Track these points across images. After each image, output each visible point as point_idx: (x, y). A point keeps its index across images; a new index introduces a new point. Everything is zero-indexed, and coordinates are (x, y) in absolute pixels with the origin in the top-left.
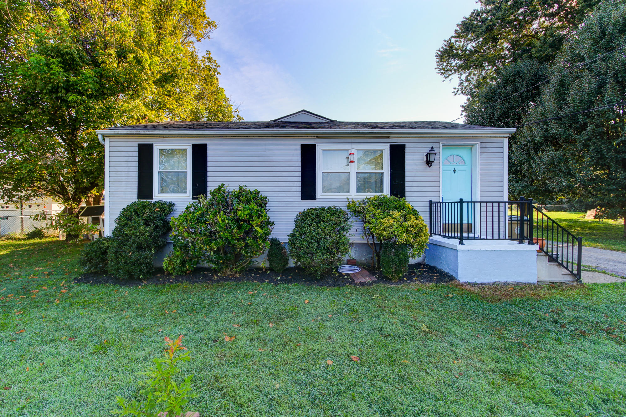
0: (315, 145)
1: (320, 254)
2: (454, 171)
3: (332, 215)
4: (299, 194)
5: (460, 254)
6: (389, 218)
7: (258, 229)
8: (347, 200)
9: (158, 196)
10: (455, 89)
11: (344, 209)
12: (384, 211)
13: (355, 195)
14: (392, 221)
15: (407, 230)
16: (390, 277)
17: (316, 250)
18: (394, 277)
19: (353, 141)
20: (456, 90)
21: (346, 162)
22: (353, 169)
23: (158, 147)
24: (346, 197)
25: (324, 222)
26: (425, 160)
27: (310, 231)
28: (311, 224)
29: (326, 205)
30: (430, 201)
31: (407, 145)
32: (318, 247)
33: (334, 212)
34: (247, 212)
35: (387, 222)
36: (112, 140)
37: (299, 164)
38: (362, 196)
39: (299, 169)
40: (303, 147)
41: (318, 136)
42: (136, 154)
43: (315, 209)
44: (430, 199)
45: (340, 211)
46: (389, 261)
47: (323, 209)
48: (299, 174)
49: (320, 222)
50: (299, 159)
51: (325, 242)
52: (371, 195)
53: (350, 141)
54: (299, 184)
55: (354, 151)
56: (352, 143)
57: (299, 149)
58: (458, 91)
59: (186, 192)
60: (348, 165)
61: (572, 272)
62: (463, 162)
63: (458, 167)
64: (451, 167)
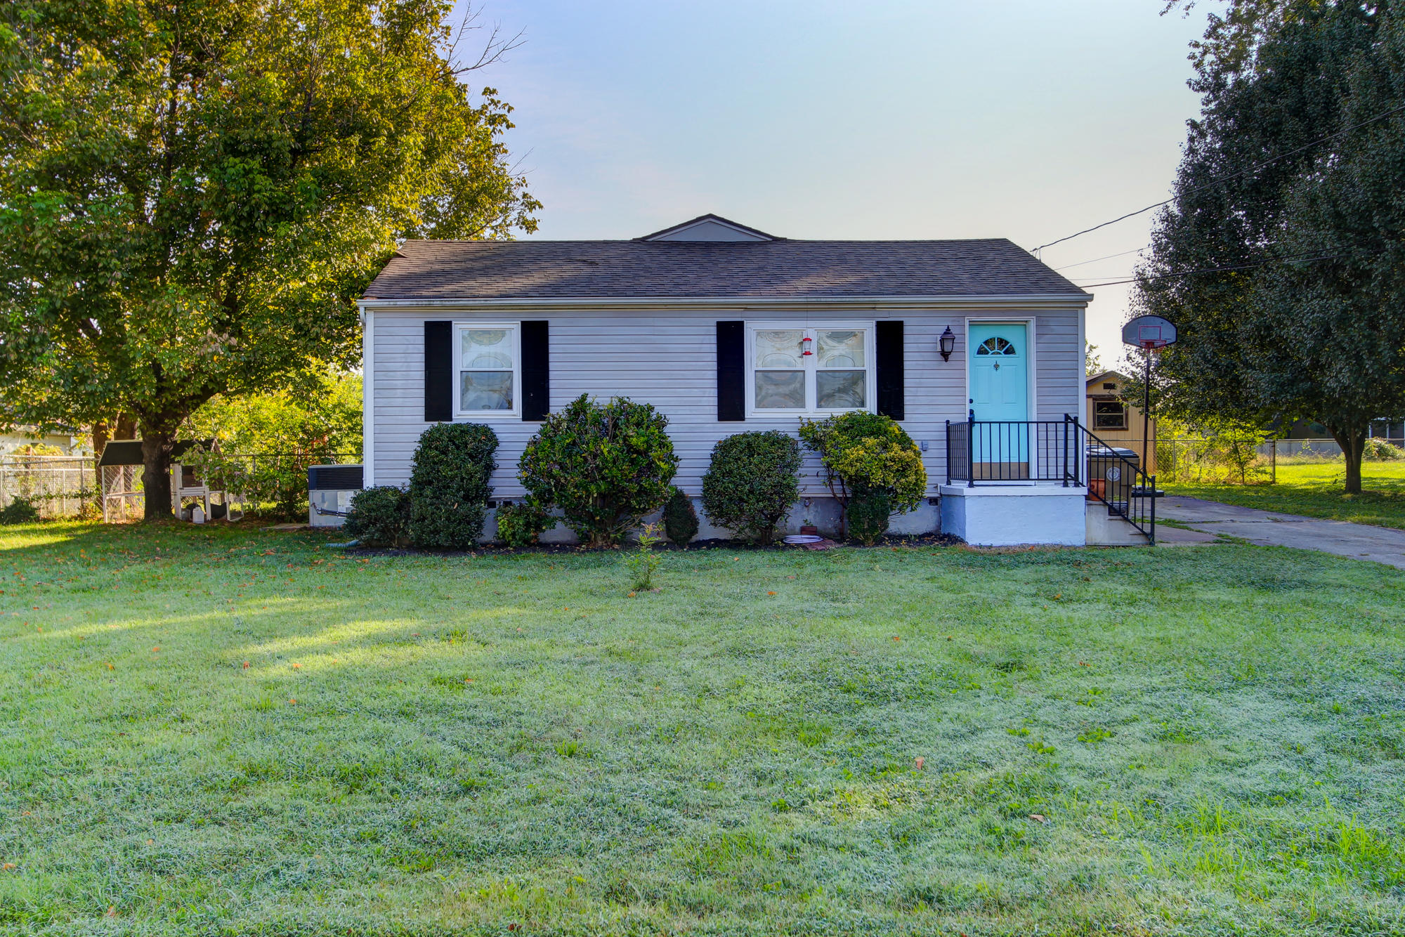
0: (742, 323)
1: (753, 500)
2: (996, 366)
3: (773, 444)
4: (715, 410)
5: (967, 502)
6: (859, 446)
7: (662, 464)
8: (799, 421)
9: (461, 414)
10: (1196, 45)
11: (794, 435)
12: (853, 439)
13: (813, 411)
14: (862, 452)
15: (885, 466)
16: (862, 538)
17: (747, 496)
18: (867, 538)
19: (810, 314)
20: (1201, 49)
21: (796, 352)
22: (811, 367)
23: (459, 326)
24: (796, 416)
25: (759, 454)
26: (939, 349)
27: (738, 468)
28: (739, 459)
29: (763, 429)
30: (948, 422)
31: (907, 321)
32: (751, 492)
33: (776, 440)
34: (642, 439)
35: (856, 452)
36: (379, 315)
37: (714, 357)
38: (825, 413)
39: (714, 366)
40: (720, 325)
41: (747, 308)
42: (422, 340)
43: (745, 436)
44: (948, 417)
45: (786, 439)
46: (858, 513)
47: (757, 435)
48: (714, 374)
49: (753, 456)
50: (714, 348)
51: (761, 484)
52: (840, 412)
53: (805, 314)
54: (714, 392)
55: (811, 334)
56: (807, 318)
57: (714, 330)
58: (1205, 53)
59: (510, 407)
60: (801, 357)
61: (1142, 530)
62: (1010, 351)
63: (1003, 359)
64: (990, 359)
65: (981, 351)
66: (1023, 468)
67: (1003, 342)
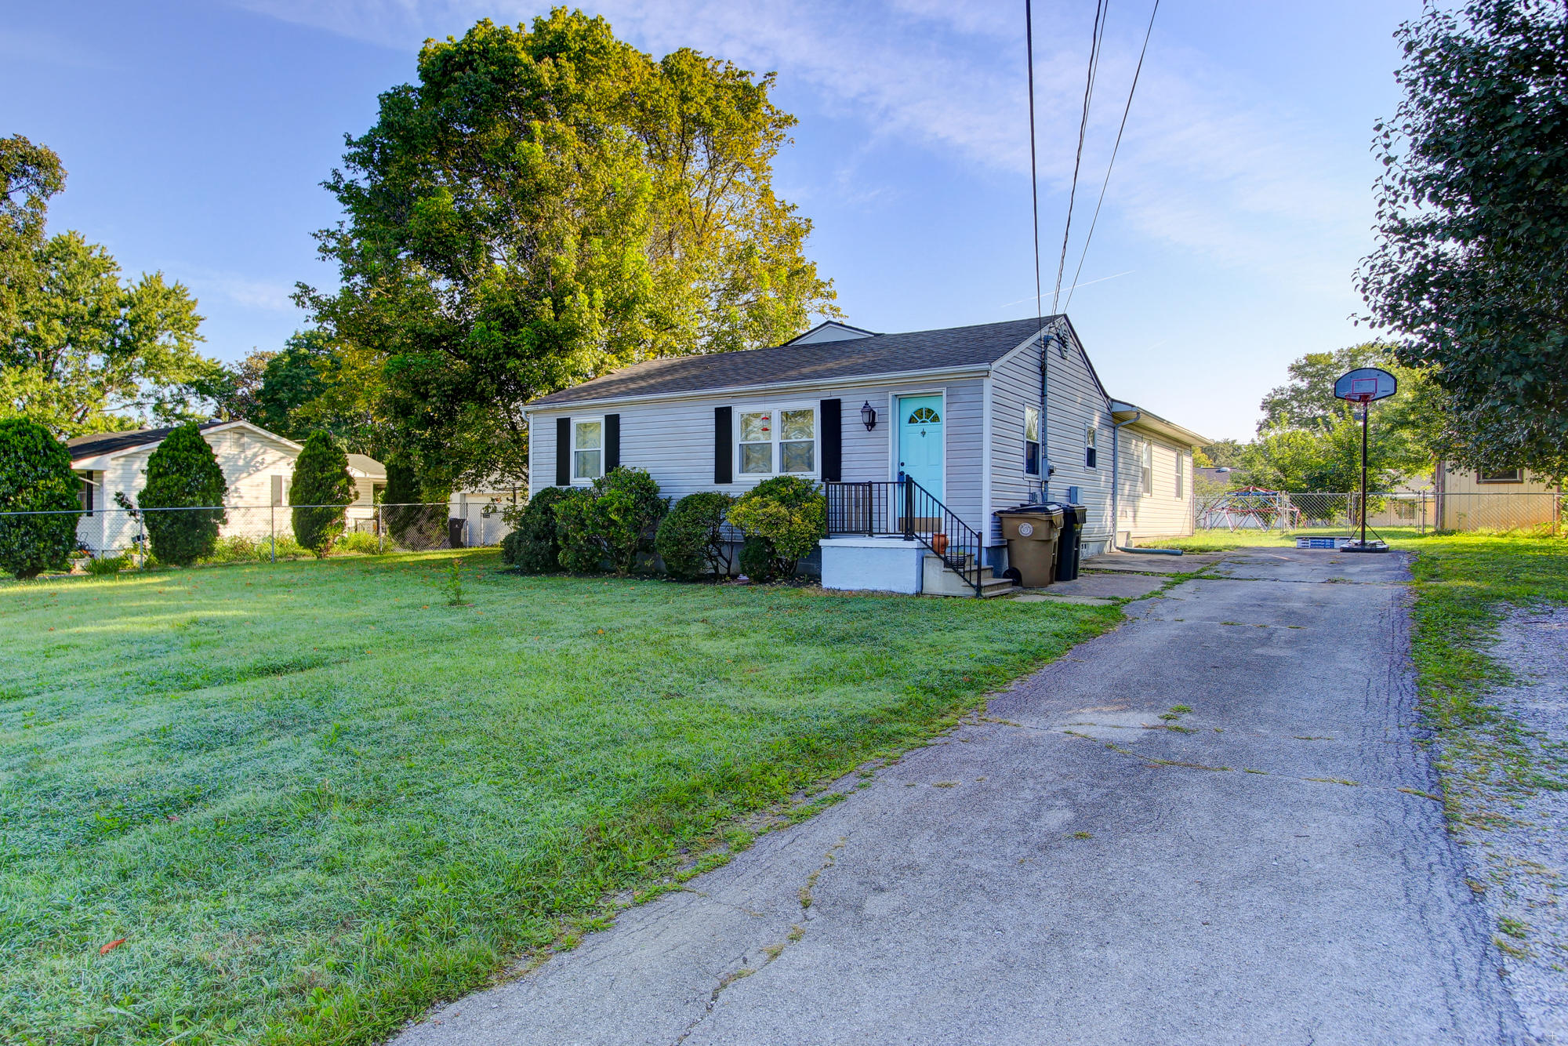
0: (731, 408)
2: (923, 433)
4: (713, 475)
5: (823, 551)
9: (573, 481)
19: (768, 398)
22: (774, 440)
23: (576, 421)
31: (843, 399)
36: (535, 416)
37: (713, 435)
39: (714, 441)
40: (717, 411)
41: (734, 396)
42: (555, 431)
48: (713, 448)
50: (713, 428)
53: (763, 399)
54: (713, 461)
56: (774, 401)
57: (713, 415)
61: (969, 582)
62: (936, 419)
63: (929, 426)
64: (918, 427)
65: (912, 420)
66: (936, 522)
67: (930, 411)
